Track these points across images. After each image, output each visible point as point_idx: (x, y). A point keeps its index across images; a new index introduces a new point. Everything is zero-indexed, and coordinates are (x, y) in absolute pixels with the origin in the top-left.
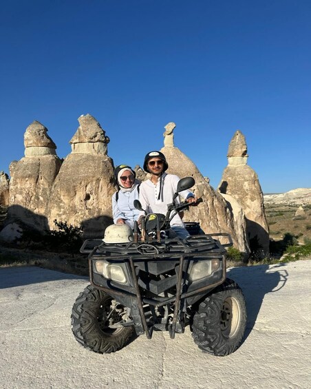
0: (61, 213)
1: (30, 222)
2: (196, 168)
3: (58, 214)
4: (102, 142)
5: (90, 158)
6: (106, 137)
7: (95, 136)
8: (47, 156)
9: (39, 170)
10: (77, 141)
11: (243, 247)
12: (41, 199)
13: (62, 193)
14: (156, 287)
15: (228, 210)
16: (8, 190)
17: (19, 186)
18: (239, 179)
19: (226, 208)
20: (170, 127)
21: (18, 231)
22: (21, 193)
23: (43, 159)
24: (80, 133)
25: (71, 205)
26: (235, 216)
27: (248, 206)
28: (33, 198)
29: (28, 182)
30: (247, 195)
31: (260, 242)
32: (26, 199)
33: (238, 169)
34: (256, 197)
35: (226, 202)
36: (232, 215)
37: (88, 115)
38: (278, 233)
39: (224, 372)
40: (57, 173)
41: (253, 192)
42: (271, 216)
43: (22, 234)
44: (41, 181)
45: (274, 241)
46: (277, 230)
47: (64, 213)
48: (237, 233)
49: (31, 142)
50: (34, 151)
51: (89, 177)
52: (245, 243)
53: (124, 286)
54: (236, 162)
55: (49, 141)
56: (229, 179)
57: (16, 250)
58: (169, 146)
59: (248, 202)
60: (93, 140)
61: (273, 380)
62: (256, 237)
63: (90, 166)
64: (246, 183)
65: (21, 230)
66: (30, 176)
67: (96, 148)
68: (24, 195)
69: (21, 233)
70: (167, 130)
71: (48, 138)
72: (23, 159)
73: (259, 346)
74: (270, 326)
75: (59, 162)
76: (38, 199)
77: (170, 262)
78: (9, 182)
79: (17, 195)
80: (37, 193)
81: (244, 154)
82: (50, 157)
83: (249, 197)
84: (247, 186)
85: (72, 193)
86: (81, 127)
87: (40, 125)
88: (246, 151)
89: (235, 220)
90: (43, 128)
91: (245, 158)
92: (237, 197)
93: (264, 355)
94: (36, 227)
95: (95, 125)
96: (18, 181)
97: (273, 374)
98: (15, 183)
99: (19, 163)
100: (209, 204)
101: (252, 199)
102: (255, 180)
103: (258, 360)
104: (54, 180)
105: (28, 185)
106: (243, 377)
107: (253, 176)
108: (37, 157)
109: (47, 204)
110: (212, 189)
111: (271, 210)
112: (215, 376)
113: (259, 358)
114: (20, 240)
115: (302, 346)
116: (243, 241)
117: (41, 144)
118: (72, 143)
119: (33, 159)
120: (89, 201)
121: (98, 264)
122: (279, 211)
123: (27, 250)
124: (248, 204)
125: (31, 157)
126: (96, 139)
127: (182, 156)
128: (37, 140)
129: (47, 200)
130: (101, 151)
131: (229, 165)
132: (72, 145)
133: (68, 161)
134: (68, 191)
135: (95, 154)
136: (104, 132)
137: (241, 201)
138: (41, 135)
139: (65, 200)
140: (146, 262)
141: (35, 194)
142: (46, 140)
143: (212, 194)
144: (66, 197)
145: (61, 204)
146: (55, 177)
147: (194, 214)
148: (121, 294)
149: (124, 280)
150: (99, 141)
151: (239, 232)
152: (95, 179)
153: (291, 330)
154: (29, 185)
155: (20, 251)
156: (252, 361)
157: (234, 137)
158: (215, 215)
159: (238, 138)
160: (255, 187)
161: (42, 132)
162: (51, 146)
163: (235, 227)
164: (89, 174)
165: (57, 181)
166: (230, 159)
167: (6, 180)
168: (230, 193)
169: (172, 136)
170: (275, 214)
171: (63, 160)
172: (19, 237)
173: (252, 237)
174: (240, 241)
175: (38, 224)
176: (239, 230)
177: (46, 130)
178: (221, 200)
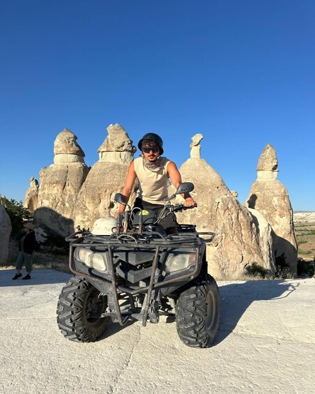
0: (85, 220)
1: (54, 227)
2: (222, 181)
3: (82, 221)
4: (129, 151)
5: (116, 167)
6: (133, 147)
7: (122, 146)
8: (76, 163)
9: (66, 177)
10: (105, 150)
11: (268, 264)
12: (67, 205)
13: (88, 200)
14: (133, 276)
15: (254, 225)
16: (37, 195)
17: (46, 191)
18: (268, 193)
19: (251, 223)
20: (197, 138)
21: (42, 235)
22: (48, 199)
23: (71, 167)
24: (108, 142)
25: (95, 212)
26: (261, 232)
27: (276, 222)
28: (59, 204)
29: (55, 188)
30: (276, 210)
31: (287, 261)
32: (52, 205)
33: (268, 184)
34: (285, 213)
35: (253, 216)
36: (258, 231)
37: (117, 125)
38: (309, 253)
39: (187, 367)
40: (83, 180)
41: (283, 209)
42: (303, 235)
43: (46, 239)
44: (67, 188)
45: (304, 261)
46: (309, 249)
47: (88, 220)
48: (262, 250)
49: (61, 149)
50: (63, 158)
51: (114, 185)
52: (271, 260)
53: (103, 274)
54: (266, 176)
55: (78, 149)
56: (258, 194)
57: (39, 254)
58: (196, 157)
59: (277, 218)
60: (120, 150)
61: (234, 378)
62: (283, 255)
63: (116, 174)
64: (275, 199)
65: (46, 235)
66: (57, 182)
67: (123, 157)
68: (51, 201)
69: (45, 237)
70: (194, 141)
71: (77, 146)
72: (52, 165)
73: (231, 347)
74: (248, 329)
75: (86, 170)
76: (64, 205)
77: (149, 254)
78: (38, 188)
79: (44, 201)
80: (63, 200)
81: (274, 168)
82: (79, 165)
83: (277, 213)
84: (276, 201)
85: (97, 201)
86: (109, 137)
87: (70, 134)
88: (276, 166)
89: (261, 236)
90: (72, 136)
91: (275, 173)
92: (265, 212)
93: (233, 355)
94: (60, 232)
95: (123, 134)
96: (46, 186)
97: (236, 373)
98: (43, 189)
99: (48, 170)
100: (233, 218)
101: (281, 216)
102: (285, 196)
103: (225, 359)
104: (80, 187)
105: (55, 192)
106: (205, 373)
107: (283, 191)
108: (66, 164)
109: (72, 211)
110: (238, 203)
111: (303, 228)
112: (178, 369)
113: (227, 357)
114: (44, 244)
115: (274, 350)
116: (269, 259)
117: (70, 151)
118: (99, 152)
119: (62, 166)
120: (113, 210)
121: (82, 252)
122: (311, 230)
123: (50, 255)
124: (277, 220)
125: (59, 164)
126: (124, 148)
127: (209, 168)
128: (67, 147)
129: (73, 207)
130: (127, 160)
131: (258, 179)
132: (100, 154)
133: (95, 169)
134: (93, 198)
135: (121, 163)
136: (132, 142)
137: (269, 217)
138: (71, 142)
139: (90, 207)
140: (127, 252)
141: (61, 200)
142: (75, 148)
143: (238, 208)
144: (91, 204)
145: (86, 211)
146: (82, 184)
147: (217, 227)
148: (97, 280)
149: (104, 269)
150: (126, 150)
151: (265, 249)
152: (120, 187)
153: (268, 335)
154: (56, 190)
155: (43, 255)
156: (219, 359)
157: (264, 150)
158: (239, 229)
159: (269, 153)
160: (285, 203)
161: (71, 139)
162: (80, 154)
163: (261, 243)
164: (114, 183)
165: (83, 187)
166: (259, 173)
167: (35, 186)
168: (258, 208)
169: (198, 147)
170: (306, 233)
171: (90, 168)
172: (43, 241)
173: (279, 254)
174: (265, 258)
175: (63, 230)
176: (265, 246)
177: (75, 138)
178: (246, 214)
